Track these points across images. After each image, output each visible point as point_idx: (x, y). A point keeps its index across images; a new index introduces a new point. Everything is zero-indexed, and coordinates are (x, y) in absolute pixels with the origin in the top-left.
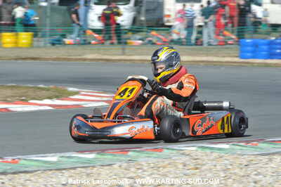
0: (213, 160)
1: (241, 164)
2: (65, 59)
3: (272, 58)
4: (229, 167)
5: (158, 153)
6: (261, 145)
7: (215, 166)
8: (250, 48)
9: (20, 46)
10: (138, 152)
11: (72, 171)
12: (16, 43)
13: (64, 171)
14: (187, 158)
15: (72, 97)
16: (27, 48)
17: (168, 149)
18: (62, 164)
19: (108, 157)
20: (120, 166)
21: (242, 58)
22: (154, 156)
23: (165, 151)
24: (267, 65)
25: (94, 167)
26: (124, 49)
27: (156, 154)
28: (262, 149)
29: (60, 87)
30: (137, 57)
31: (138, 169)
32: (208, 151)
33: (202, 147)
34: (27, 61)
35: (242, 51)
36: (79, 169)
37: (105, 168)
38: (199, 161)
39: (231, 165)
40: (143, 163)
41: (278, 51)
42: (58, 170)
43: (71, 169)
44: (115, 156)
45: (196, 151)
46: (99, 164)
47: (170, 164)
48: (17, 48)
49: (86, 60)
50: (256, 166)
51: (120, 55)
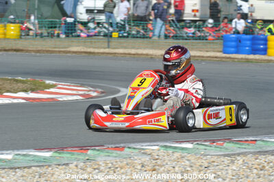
0: (174, 160)
1: (201, 166)
2: (48, 51)
3: (254, 54)
4: (189, 169)
5: (119, 152)
6: (226, 145)
7: (174, 167)
8: (233, 44)
9: (8, 37)
10: (98, 150)
11: (26, 170)
12: (5, 34)
13: (17, 170)
14: (147, 158)
15: (47, 90)
16: (15, 40)
17: (129, 148)
18: (16, 162)
19: (66, 156)
20: (76, 166)
21: (224, 53)
22: (114, 155)
23: (126, 149)
24: (248, 61)
25: (49, 166)
26: (109, 42)
27: (116, 153)
28: (227, 149)
29: (38, 79)
30: (121, 51)
31: (95, 169)
32: (170, 151)
33: (166, 146)
34: (10, 53)
35: (225, 46)
36: (33, 168)
37: (60, 167)
38: (159, 162)
39: (191, 166)
40: (101, 163)
41: (262, 47)
42: (11, 168)
43: (25, 168)
44: (73, 154)
45: (159, 150)
46: (55, 163)
47: (127, 164)
48: (5, 39)
49: (69, 52)
50: (217, 168)
51: (105, 48)
